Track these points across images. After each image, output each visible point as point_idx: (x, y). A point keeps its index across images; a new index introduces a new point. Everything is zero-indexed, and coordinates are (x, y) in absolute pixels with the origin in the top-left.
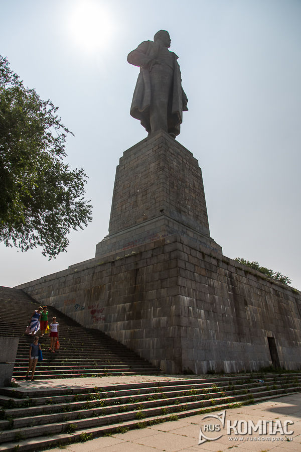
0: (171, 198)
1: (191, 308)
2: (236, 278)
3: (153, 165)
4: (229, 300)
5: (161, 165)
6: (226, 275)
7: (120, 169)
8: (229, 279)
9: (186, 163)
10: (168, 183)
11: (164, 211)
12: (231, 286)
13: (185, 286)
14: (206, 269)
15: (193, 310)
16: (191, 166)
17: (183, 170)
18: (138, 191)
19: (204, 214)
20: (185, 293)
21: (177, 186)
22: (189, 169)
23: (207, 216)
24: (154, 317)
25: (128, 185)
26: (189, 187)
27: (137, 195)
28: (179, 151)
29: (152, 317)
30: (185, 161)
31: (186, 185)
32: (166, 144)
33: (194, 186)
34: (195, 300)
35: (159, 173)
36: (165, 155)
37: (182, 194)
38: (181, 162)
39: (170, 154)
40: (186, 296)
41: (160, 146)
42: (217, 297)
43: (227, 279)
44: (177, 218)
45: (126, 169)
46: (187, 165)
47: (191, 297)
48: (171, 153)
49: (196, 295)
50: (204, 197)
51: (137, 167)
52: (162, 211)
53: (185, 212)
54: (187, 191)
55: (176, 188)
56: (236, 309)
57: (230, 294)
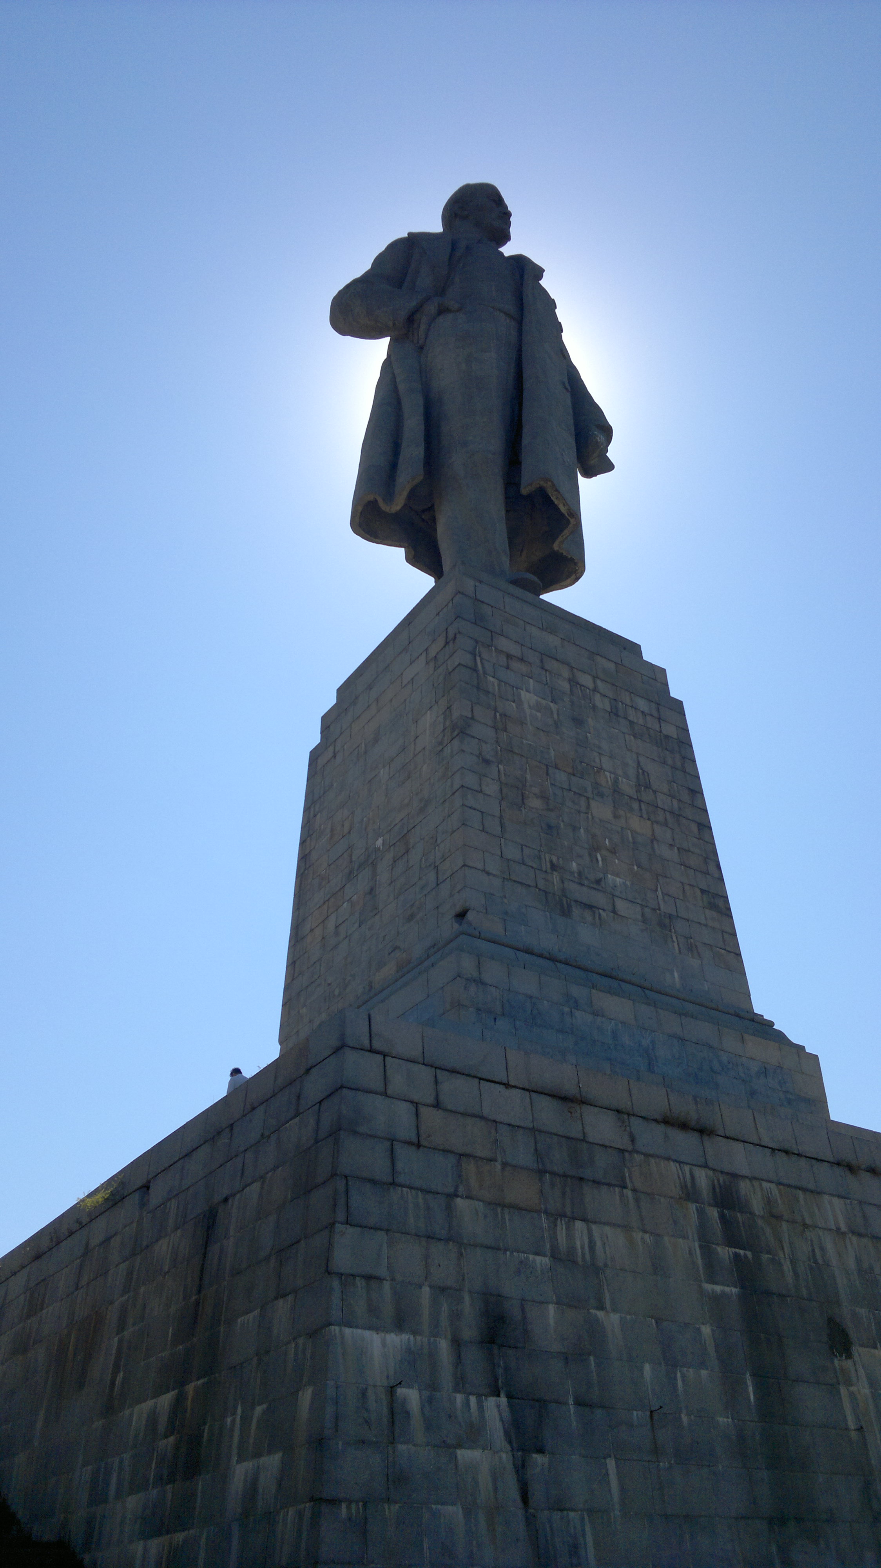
0: (512, 852)
1: (411, 1396)
2: (769, 1202)
3: (428, 718)
4: (706, 1330)
5: (456, 714)
6: (690, 1193)
7: (321, 761)
8: (713, 1213)
9: (595, 690)
10: (491, 788)
11: (470, 916)
12: (724, 1253)
13: (383, 1272)
14: (541, 1172)
15: (429, 1401)
16: (626, 698)
17: (578, 722)
18: (379, 842)
19: (713, 906)
20: (373, 1310)
21: (544, 797)
22: (614, 713)
23: (727, 913)
24: (241, 1459)
25: (347, 825)
26: (616, 790)
27: (374, 865)
28: (553, 641)
29: (235, 1459)
30: (586, 680)
31: (596, 785)
32: (479, 620)
33: (643, 783)
34: (444, 1345)
35: (447, 751)
36: (475, 669)
37: (575, 829)
38: (566, 686)
39: (503, 660)
40: (376, 1329)
41: (451, 635)
42: (611, 1321)
43: (701, 1212)
44: (548, 942)
45: (339, 759)
46: (597, 698)
47: (415, 1333)
48: (509, 656)
49: (456, 1316)
50: (705, 827)
51: (376, 740)
52: (461, 915)
53: (591, 907)
54: (602, 810)
55: (536, 803)
56: (761, 1379)
57: (717, 1300)
